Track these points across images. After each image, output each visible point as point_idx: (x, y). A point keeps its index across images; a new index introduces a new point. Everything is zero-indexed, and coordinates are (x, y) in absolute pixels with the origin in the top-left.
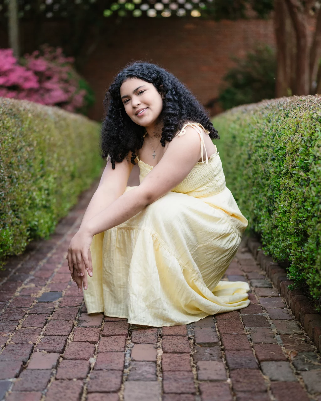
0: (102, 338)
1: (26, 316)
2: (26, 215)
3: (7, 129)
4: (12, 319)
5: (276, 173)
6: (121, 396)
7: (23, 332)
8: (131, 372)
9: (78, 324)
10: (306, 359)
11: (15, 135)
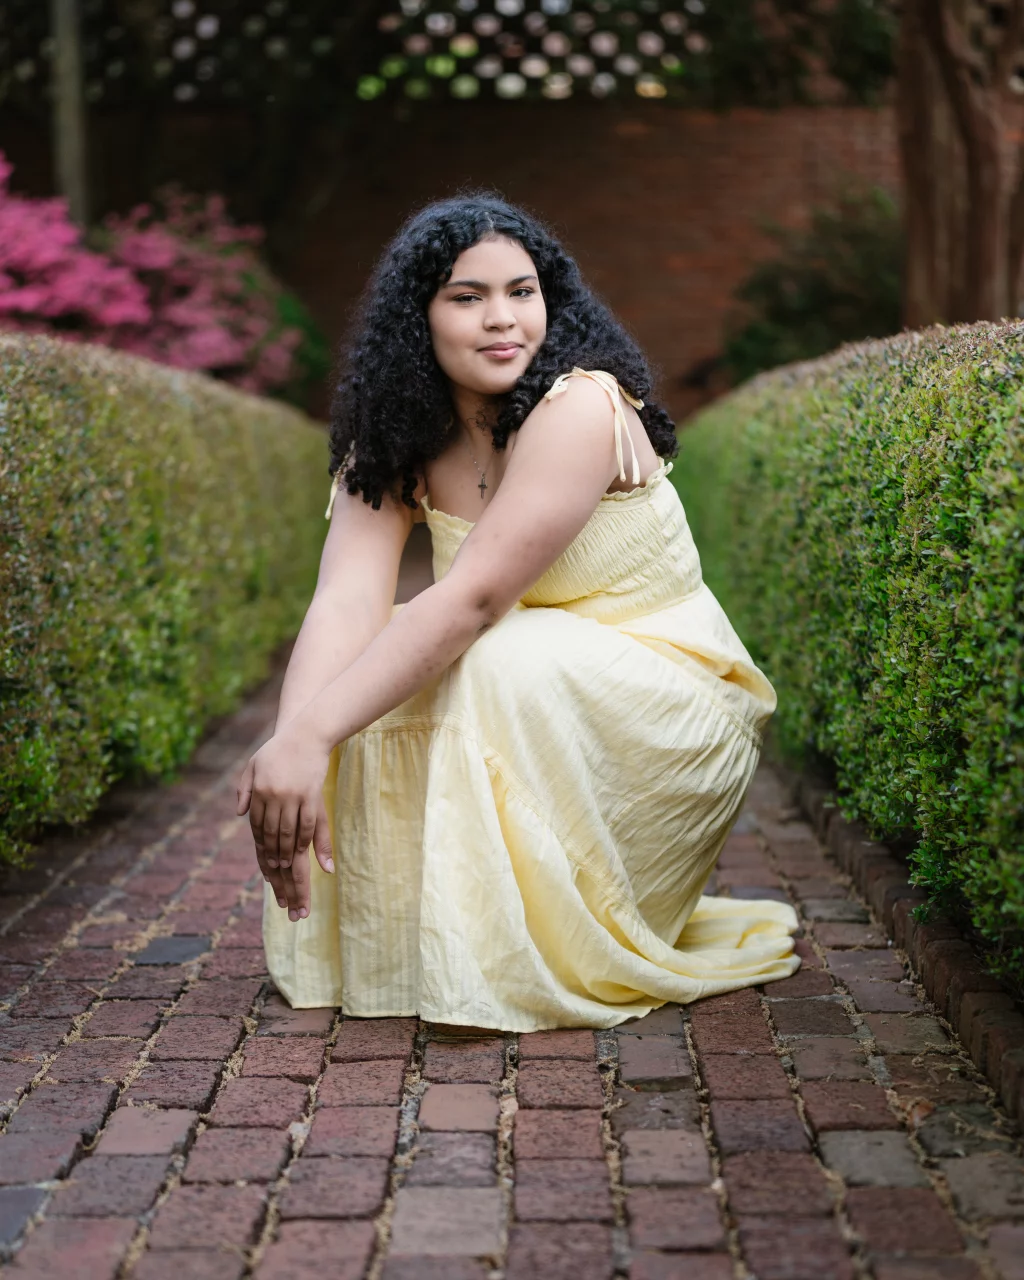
0: (330, 1066)
1: (97, 1005)
2: (99, 700)
3: (41, 428)
4: (52, 1012)
5: (875, 561)
6: (383, 1231)
7: (85, 1051)
8: (417, 1163)
9: (258, 1027)
10: (958, 1125)
11: (66, 449)
